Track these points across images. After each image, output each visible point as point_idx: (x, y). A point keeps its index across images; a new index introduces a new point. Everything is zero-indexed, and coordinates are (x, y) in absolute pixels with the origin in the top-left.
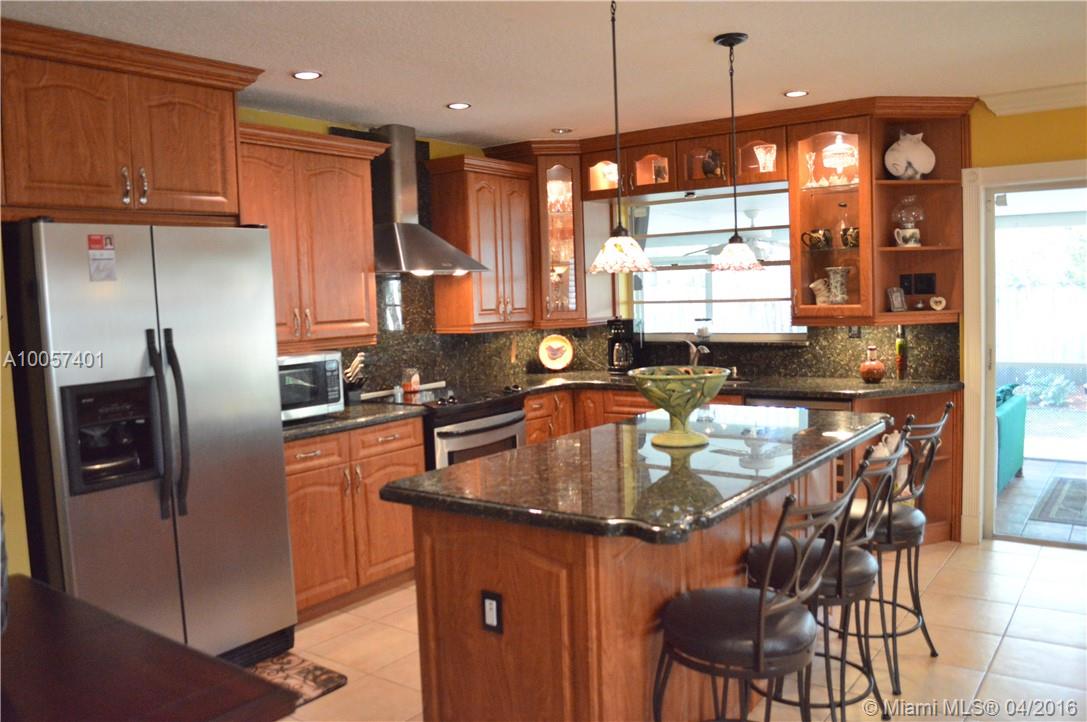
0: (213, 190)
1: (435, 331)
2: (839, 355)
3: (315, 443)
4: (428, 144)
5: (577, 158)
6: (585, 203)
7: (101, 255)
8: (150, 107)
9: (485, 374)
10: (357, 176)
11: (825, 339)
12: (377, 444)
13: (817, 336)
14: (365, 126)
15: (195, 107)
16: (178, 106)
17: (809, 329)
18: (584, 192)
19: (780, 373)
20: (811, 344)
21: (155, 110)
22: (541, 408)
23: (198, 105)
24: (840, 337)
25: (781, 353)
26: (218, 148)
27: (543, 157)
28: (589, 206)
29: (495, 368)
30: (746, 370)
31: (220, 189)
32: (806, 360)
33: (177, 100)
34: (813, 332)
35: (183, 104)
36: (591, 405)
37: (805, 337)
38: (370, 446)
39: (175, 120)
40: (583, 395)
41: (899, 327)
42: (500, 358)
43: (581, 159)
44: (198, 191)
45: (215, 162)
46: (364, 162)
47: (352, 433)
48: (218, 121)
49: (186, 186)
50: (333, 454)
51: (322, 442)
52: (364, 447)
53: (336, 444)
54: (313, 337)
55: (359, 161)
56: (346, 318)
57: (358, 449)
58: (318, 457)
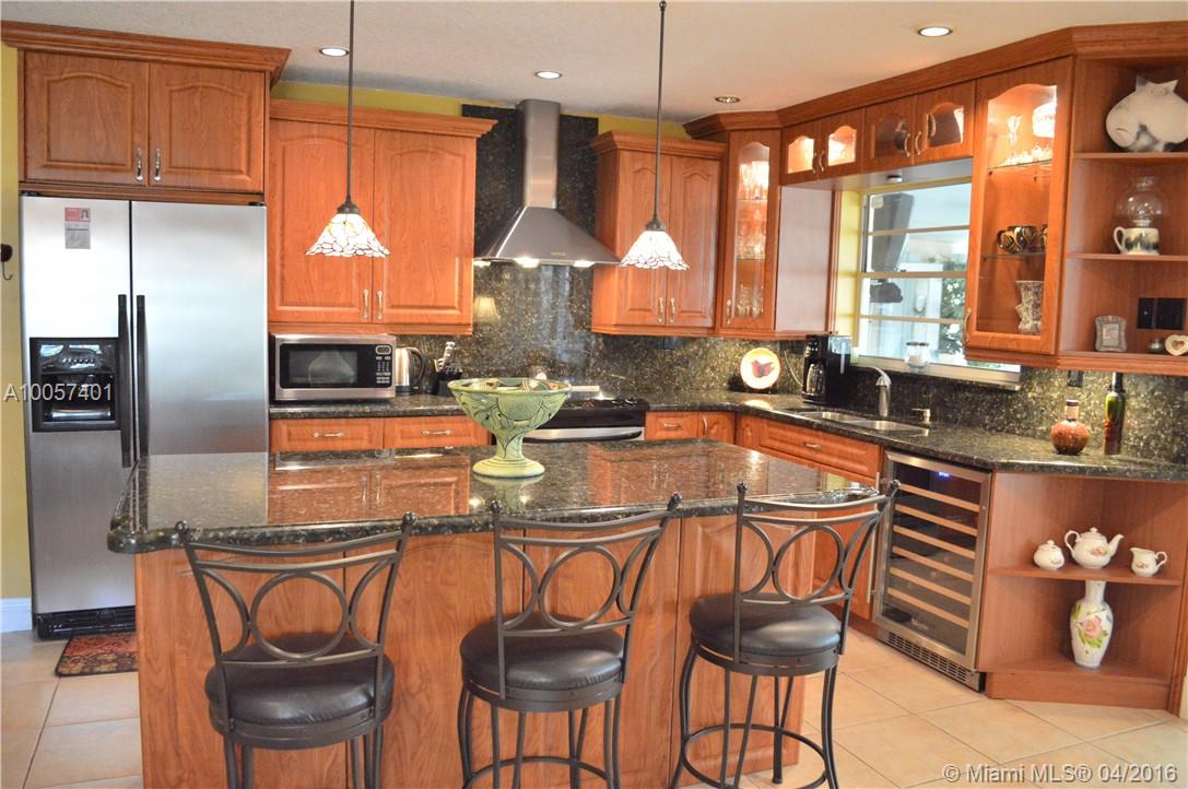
0: (236, 168)
1: (589, 330)
2: (1053, 408)
3: (340, 425)
4: (597, 120)
5: (778, 132)
6: (784, 188)
7: (77, 225)
8: (171, 92)
9: (661, 384)
10: (458, 155)
11: (1040, 383)
12: (421, 436)
13: (1030, 378)
14: (509, 102)
15: (221, 90)
16: (200, 89)
17: (1023, 368)
18: (781, 176)
19: (985, 426)
20: (1022, 389)
21: (175, 95)
22: (678, 427)
23: (225, 88)
24: (1057, 384)
25: (988, 397)
26: (244, 129)
27: (737, 133)
28: (788, 193)
29: (678, 379)
30: (950, 416)
31: (244, 169)
32: (1015, 411)
33: (200, 84)
34: (1027, 375)
35: (206, 87)
36: (749, 434)
37: (1017, 379)
38: (411, 438)
39: (197, 103)
40: (747, 421)
41: (1114, 374)
42: (687, 367)
43: (782, 133)
44: (218, 170)
45: (239, 141)
46: (468, 140)
47: (388, 420)
48: (245, 101)
49: (205, 163)
50: (362, 439)
51: (347, 425)
52: (402, 438)
53: (366, 428)
54: (386, 321)
55: (460, 139)
56: (431, 304)
57: (394, 438)
58: (342, 439)
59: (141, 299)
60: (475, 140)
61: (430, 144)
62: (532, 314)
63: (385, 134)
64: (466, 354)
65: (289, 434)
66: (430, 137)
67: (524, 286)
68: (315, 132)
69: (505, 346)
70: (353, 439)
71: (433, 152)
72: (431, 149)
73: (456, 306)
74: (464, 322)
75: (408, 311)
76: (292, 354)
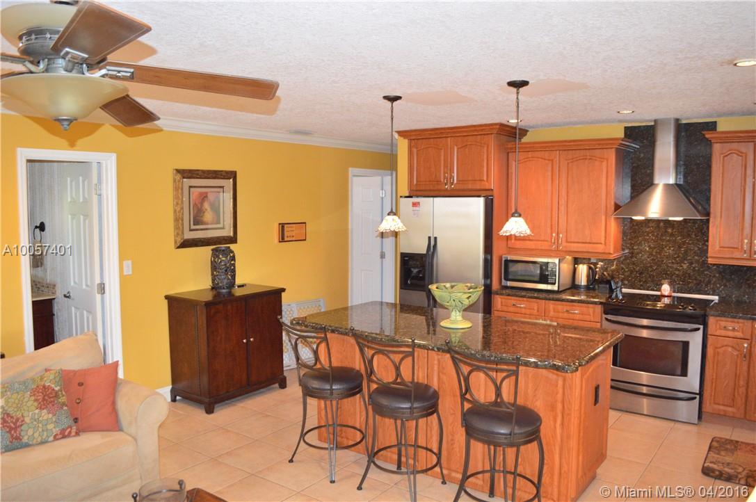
0: (482, 179)
3: (523, 301)
4: (715, 122)
7: (416, 209)
10: (603, 159)
12: (563, 312)
15: (476, 145)
16: (468, 146)
23: (477, 143)
31: (485, 179)
33: (468, 144)
38: (558, 312)
44: (475, 180)
45: (483, 167)
46: (609, 150)
47: (547, 301)
48: (485, 148)
49: (470, 178)
50: (534, 309)
51: (527, 301)
52: (554, 312)
53: (536, 304)
54: (564, 249)
55: (605, 150)
56: (588, 241)
57: (549, 311)
58: (525, 308)
59: (436, 238)
60: (614, 150)
61: (588, 154)
62: (670, 247)
63: (564, 152)
64: (627, 270)
65: (502, 303)
66: (587, 151)
67: (664, 231)
68: (530, 156)
69: (651, 267)
70: (529, 309)
71: (590, 159)
72: (589, 157)
73: (603, 242)
74: (607, 251)
75: (576, 245)
76: (511, 264)
